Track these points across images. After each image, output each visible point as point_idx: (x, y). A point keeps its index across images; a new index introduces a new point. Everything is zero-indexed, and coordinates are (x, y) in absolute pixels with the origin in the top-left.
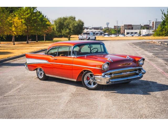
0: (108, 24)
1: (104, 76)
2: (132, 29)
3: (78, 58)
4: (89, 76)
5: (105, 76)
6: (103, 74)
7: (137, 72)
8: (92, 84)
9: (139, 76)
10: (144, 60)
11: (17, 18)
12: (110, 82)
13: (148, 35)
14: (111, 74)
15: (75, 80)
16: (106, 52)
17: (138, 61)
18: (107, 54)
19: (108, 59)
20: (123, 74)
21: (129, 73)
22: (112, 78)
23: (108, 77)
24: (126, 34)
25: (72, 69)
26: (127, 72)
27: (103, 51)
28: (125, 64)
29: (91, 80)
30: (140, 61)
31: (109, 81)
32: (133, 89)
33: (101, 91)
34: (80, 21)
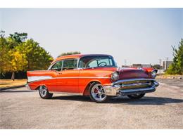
3: (84, 70)
4: (97, 88)
5: (115, 86)
6: (112, 84)
7: (150, 84)
8: (100, 97)
9: (151, 89)
11: (18, 52)
12: (121, 93)
14: (121, 84)
22: (122, 89)
23: (118, 87)
27: (111, 64)
29: (99, 92)
30: (152, 73)
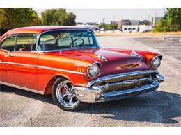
0: (104, 19)
1: (90, 88)
2: (130, 24)
3: (46, 54)
4: (65, 86)
5: (93, 87)
6: (89, 84)
7: (150, 79)
8: (70, 100)
9: (152, 86)
10: (160, 57)
12: (102, 98)
13: (147, 31)
14: (103, 83)
15: (42, 93)
16: (97, 46)
17: (151, 60)
18: (98, 48)
19: (99, 57)
20: (125, 82)
21: (135, 81)
22: (105, 91)
23: (98, 90)
24: (123, 29)
25: (37, 73)
26: (133, 79)
27: (92, 43)
28: (129, 66)
29: (68, 93)
30: (153, 60)
31: (101, 96)
32: (143, 110)
33: (86, 114)
34: (71, 14)
